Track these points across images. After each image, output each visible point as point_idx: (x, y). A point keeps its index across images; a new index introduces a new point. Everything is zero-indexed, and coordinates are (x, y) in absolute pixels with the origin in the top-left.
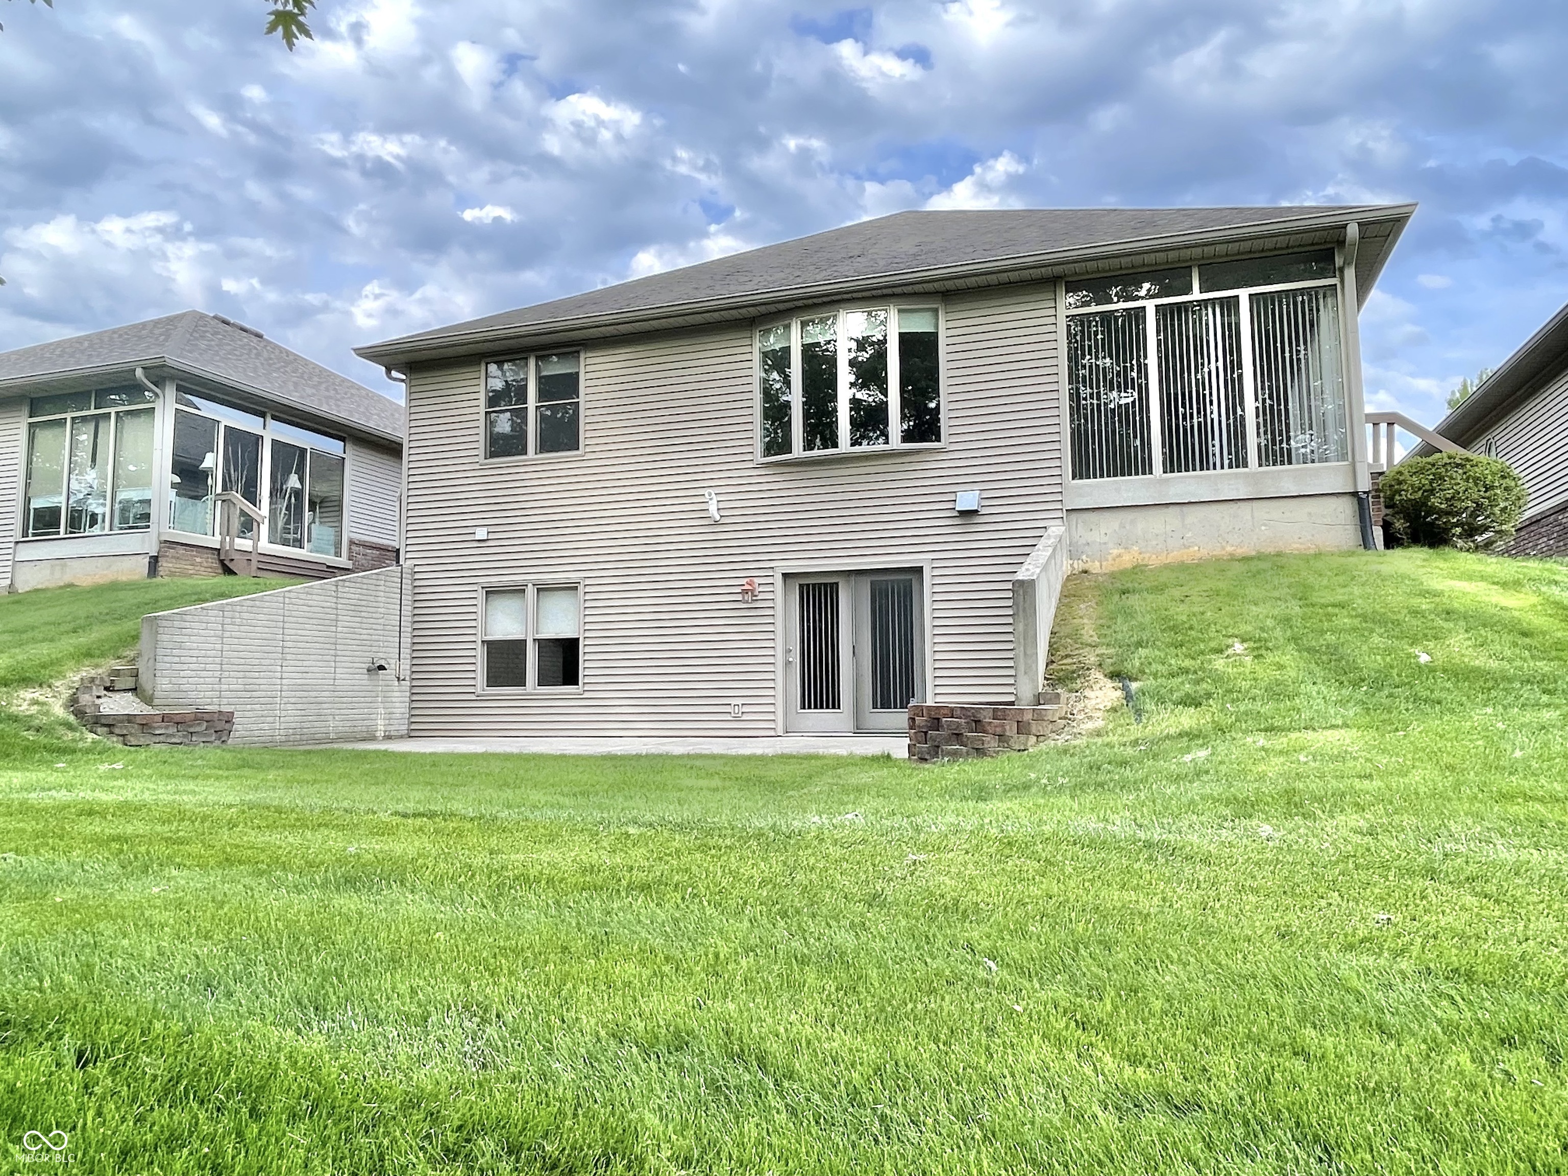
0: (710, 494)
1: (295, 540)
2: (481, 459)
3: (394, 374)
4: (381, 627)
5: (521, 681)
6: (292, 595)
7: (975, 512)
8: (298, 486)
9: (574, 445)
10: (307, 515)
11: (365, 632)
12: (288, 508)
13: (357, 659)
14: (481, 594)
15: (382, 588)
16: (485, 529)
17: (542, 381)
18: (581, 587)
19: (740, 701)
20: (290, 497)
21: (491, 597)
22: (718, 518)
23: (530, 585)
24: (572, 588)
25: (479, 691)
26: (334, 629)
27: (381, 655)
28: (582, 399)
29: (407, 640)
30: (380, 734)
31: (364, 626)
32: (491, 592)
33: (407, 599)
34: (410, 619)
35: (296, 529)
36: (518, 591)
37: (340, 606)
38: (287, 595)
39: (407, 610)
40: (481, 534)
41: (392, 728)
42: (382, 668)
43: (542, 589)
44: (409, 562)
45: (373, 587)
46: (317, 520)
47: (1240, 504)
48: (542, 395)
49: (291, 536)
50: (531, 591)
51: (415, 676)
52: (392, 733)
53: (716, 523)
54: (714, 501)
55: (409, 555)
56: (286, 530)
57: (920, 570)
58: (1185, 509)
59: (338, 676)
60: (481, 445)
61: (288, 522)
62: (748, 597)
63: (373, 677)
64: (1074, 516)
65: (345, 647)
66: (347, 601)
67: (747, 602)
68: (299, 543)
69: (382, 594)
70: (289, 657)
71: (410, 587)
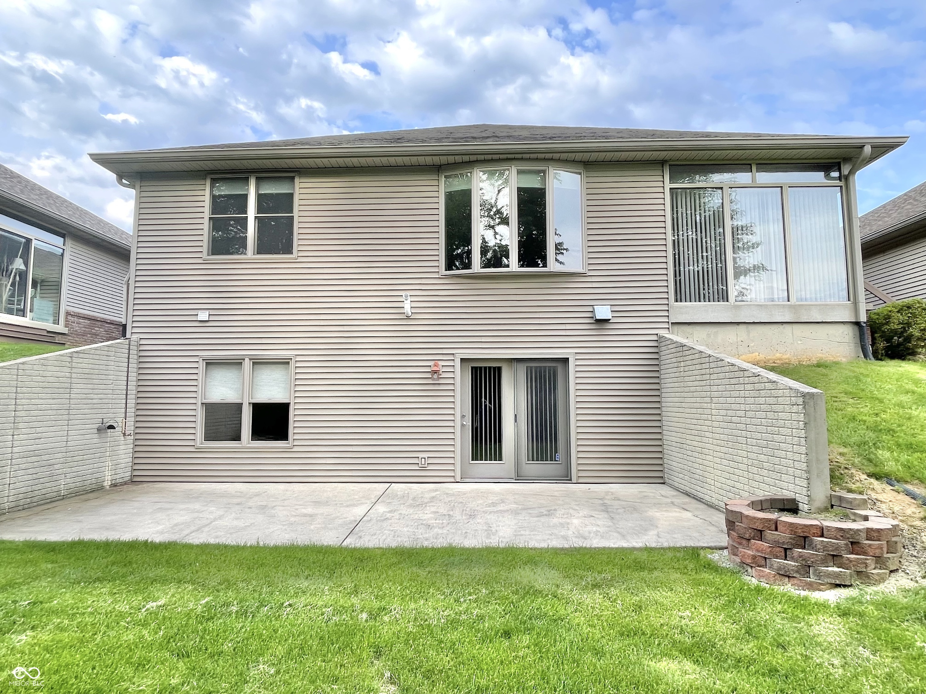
0: (406, 296)
1: (18, 310)
2: (205, 255)
3: (124, 181)
4: (111, 392)
5: (237, 438)
6: (26, 367)
7: (607, 321)
8: (23, 267)
9: (288, 249)
10: (30, 291)
11: (96, 396)
12: (13, 285)
13: (89, 421)
14: (202, 365)
15: (112, 358)
16: (207, 313)
17: (260, 198)
18: (292, 363)
19: (426, 455)
20: (15, 276)
21: (210, 367)
22: (410, 314)
23: (247, 360)
24: (285, 362)
25: (198, 445)
26: (67, 396)
27: (111, 415)
28: (296, 214)
29: (132, 402)
30: (107, 484)
31: (96, 391)
32: (210, 364)
33: (133, 366)
34: (135, 383)
35: (19, 301)
36: (237, 363)
37: (74, 375)
38: (21, 366)
39: (133, 376)
40: (203, 316)
41: (118, 476)
42: (111, 427)
43: (257, 363)
44: (135, 337)
45: (105, 358)
46: (38, 295)
47: (785, 325)
48: (260, 209)
49: (15, 307)
50: (247, 364)
51: (138, 431)
52: (118, 481)
53: (408, 318)
54: (409, 301)
55: (135, 330)
56: (10, 302)
57: (565, 361)
58: (751, 327)
59: (70, 438)
60: (205, 244)
61: (12, 296)
62: (435, 376)
63: (103, 435)
64: (676, 327)
65: (78, 412)
66: (80, 371)
67: (434, 380)
68: (22, 312)
69: (113, 363)
70: (21, 425)
71: (136, 357)
